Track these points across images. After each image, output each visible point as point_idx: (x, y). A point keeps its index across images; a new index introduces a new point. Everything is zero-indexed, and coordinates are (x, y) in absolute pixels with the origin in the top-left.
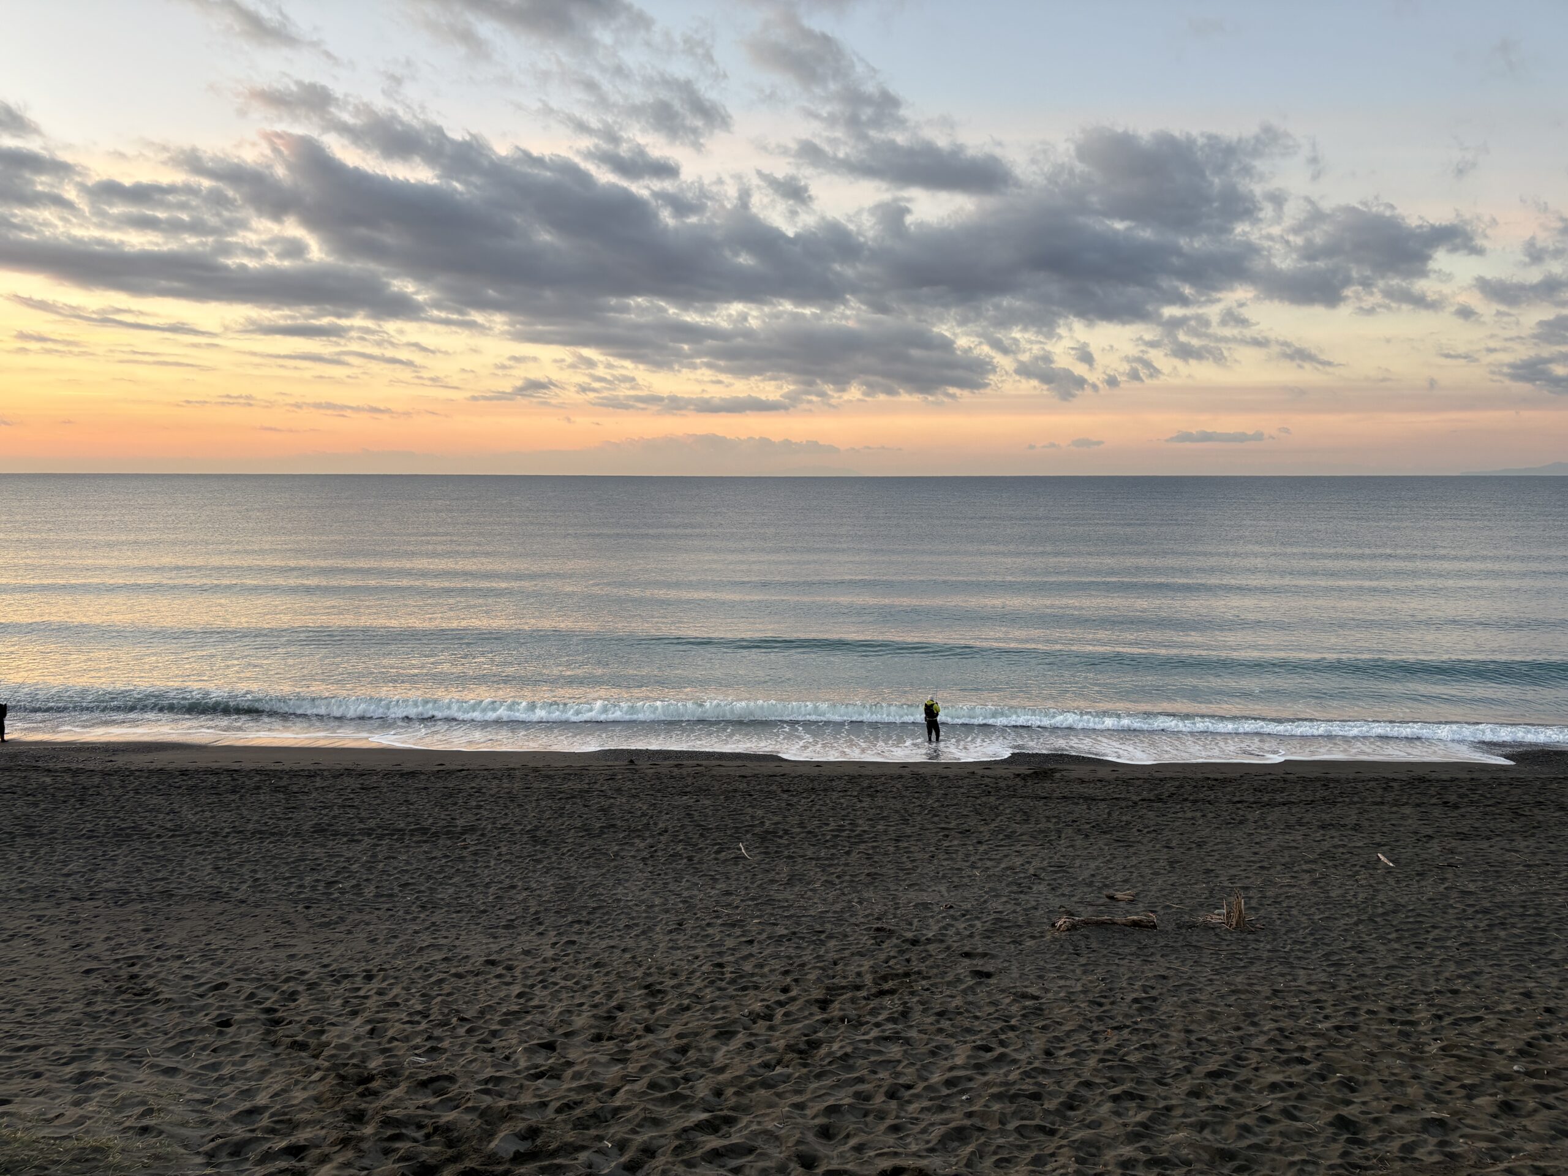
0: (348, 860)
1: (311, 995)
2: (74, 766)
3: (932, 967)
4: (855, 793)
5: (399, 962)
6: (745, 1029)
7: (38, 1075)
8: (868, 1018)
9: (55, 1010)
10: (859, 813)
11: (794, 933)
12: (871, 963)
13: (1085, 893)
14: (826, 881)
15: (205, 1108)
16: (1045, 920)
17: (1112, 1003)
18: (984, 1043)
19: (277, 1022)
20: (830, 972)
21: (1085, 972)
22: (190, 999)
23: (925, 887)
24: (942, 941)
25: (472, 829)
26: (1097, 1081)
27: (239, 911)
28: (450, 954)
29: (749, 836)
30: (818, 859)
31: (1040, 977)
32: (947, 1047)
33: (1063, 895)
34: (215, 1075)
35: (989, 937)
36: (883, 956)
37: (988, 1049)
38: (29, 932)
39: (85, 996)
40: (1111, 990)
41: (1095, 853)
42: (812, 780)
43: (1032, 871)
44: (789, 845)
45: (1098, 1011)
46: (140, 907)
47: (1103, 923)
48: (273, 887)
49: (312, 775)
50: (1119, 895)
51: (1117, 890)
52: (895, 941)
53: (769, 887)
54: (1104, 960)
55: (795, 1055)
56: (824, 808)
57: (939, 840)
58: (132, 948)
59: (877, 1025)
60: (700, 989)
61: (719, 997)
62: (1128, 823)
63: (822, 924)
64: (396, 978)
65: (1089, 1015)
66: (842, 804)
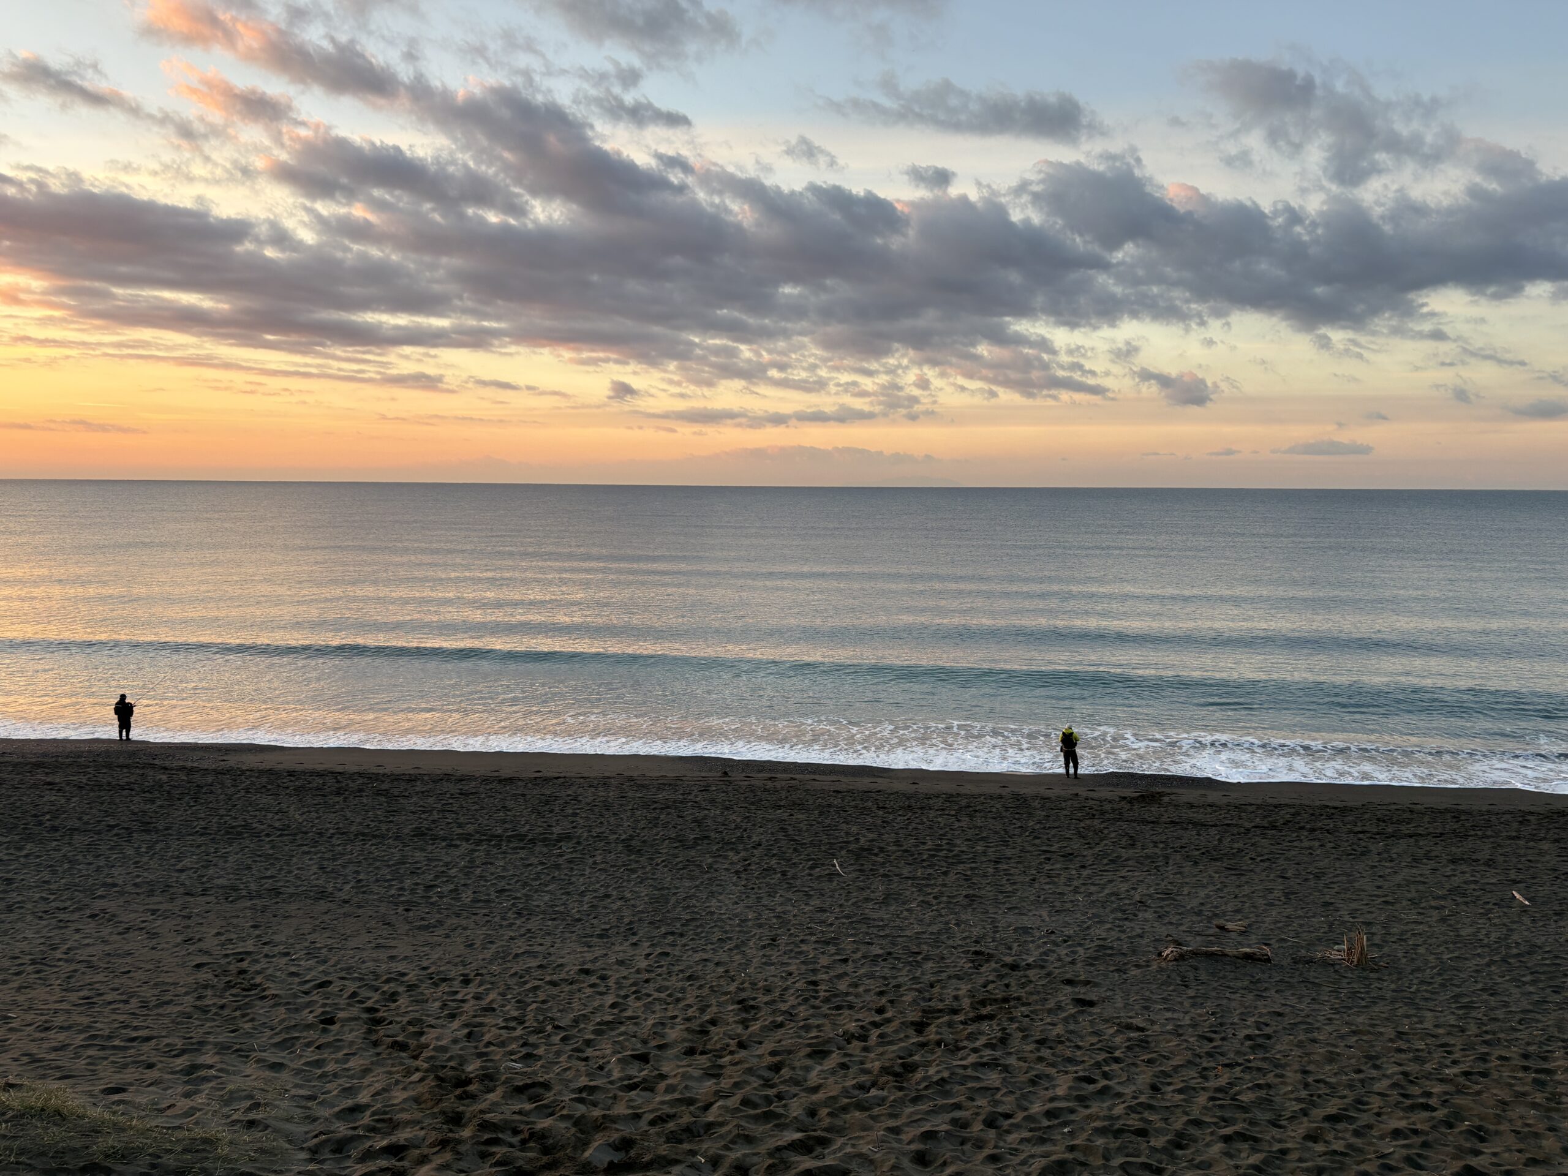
0: (447, 864)
1: (410, 996)
2: (189, 764)
3: (1031, 993)
4: (953, 813)
5: (495, 968)
6: (839, 1049)
7: (150, 1066)
8: (965, 1043)
9: (167, 1003)
10: (957, 833)
11: (890, 953)
12: (969, 987)
13: (1194, 923)
14: (923, 901)
15: (309, 1104)
16: (1151, 949)
17: (1223, 1039)
18: (1087, 1074)
19: (378, 1022)
20: (927, 995)
21: (1193, 1005)
22: (295, 996)
23: (1025, 911)
24: (1043, 967)
25: (567, 837)
26: (1207, 1119)
27: (342, 911)
28: (545, 962)
29: (843, 852)
30: (914, 878)
31: (1147, 1008)
32: (1048, 1076)
33: (1171, 923)
34: (319, 1072)
35: (1092, 965)
36: (981, 981)
37: (1090, 1081)
38: (144, 925)
39: (196, 990)
40: (1221, 1025)
41: (1205, 881)
42: (908, 796)
43: (1137, 898)
44: (884, 863)
45: (1208, 1047)
46: (249, 904)
47: (1213, 954)
48: (375, 888)
49: (412, 779)
50: (1230, 926)
51: (1227, 921)
52: (993, 965)
53: (865, 905)
54: (1214, 994)
55: (890, 1078)
56: (920, 827)
57: (1041, 863)
58: (242, 944)
59: (975, 1050)
60: (793, 1007)
61: (813, 1016)
62: (1240, 850)
63: (918, 946)
64: (492, 983)
65: (1199, 1050)
66: (939, 823)
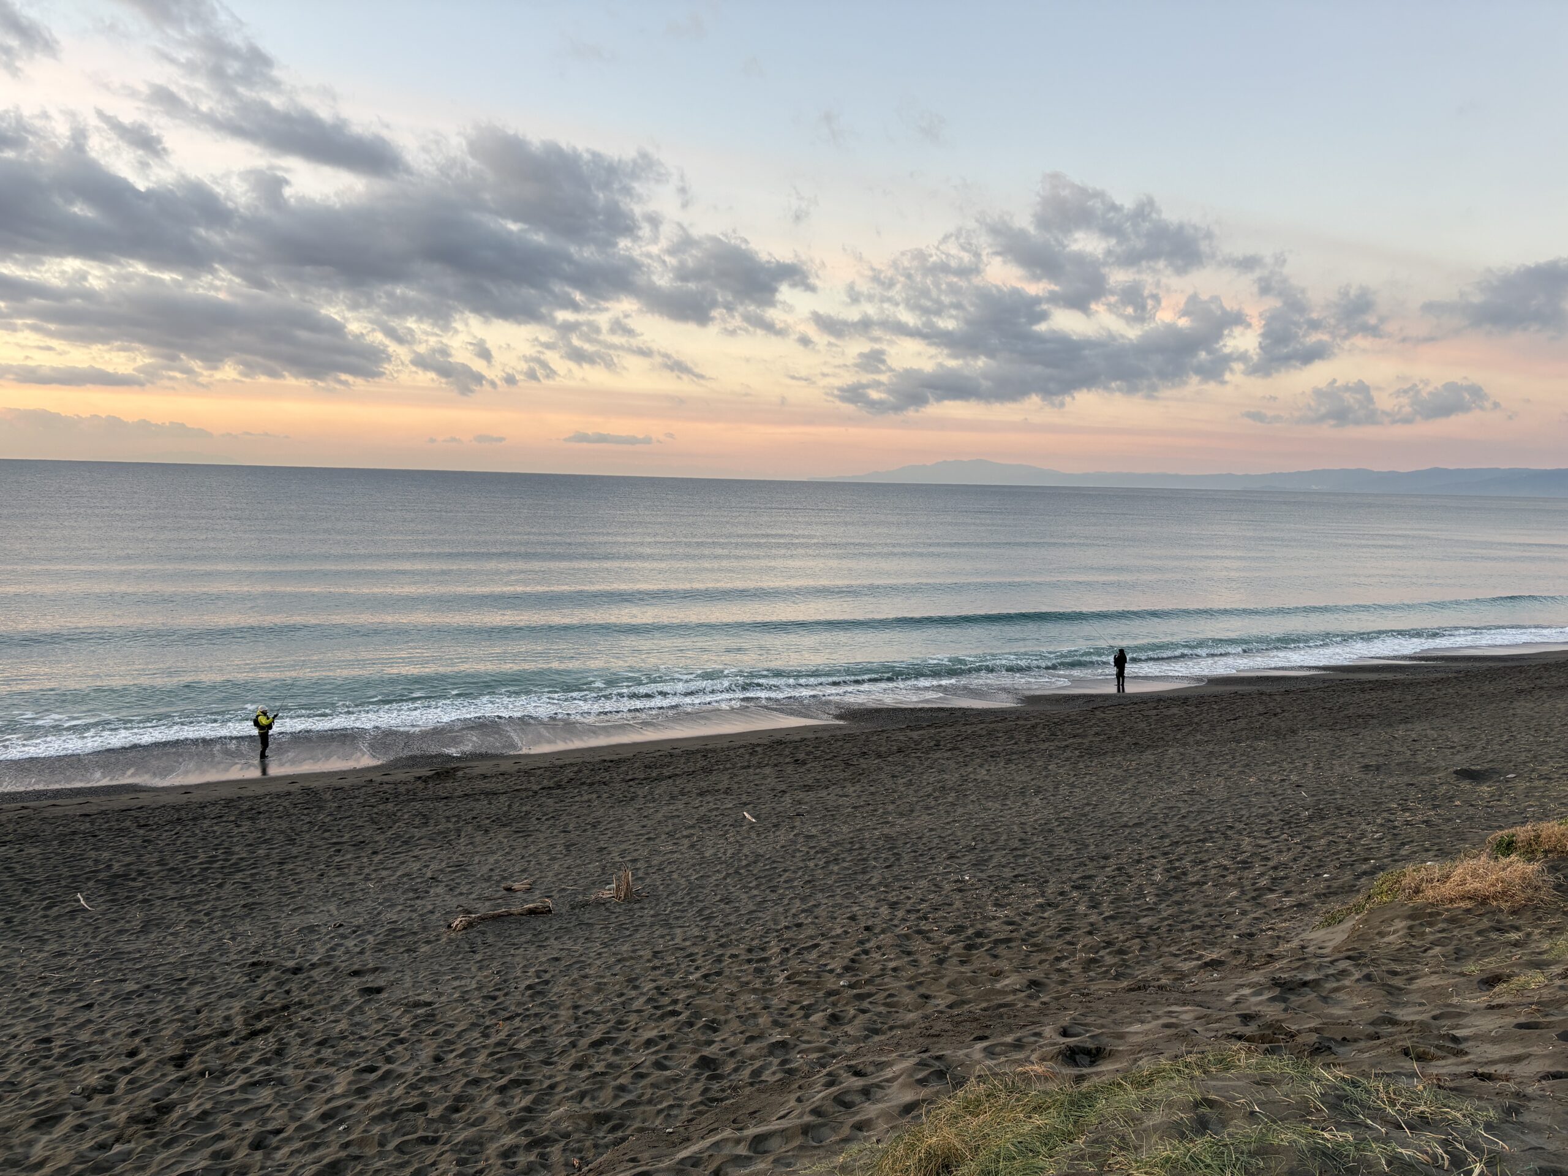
3: (315, 994)
4: (233, 818)
6: (76, 1109)
8: (235, 1065)
10: (235, 840)
11: (148, 987)
12: (243, 1003)
13: (483, 889)
14: (191, 921)
16: (442, 923)
17: (506, 995)
18: (369, 1063)
20: (192, 1023)
21: (480, 969)
23: (312, 909)
24: (328, 964)
26: (486, 1076)
29: (90, 884)
30: (182, 898)
31: (435, 982)
32: (327, 1078)
33: (461, 894)
35: (381, 950)
36: (257, 993)
37: (372, 1069)
40: (505, 981)
41: (494, 847)
42: (176, 808)
43: (429, 875)
44: (144, 887)
45: (491, 1005)
47: (500, 916)
50: (516, 886)
51: (514, 881)
52: (273, 973)
53: (117, 939)
54: (500, 953)
55: (141, 1126)
56: (191, 840)
57: (330, 857)
59: (245, 1071)
60: (16, 1074)
61: (43, 1079)
62: (527, 813)
63: (184, 971)
65: (482, 1011)
66: (214, 832)
